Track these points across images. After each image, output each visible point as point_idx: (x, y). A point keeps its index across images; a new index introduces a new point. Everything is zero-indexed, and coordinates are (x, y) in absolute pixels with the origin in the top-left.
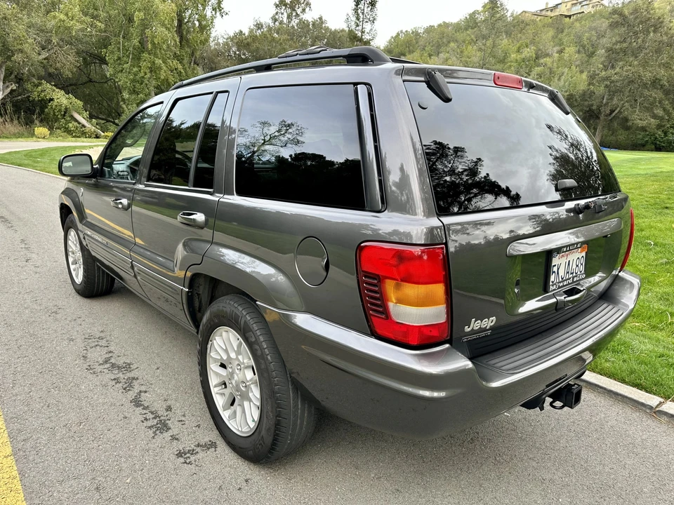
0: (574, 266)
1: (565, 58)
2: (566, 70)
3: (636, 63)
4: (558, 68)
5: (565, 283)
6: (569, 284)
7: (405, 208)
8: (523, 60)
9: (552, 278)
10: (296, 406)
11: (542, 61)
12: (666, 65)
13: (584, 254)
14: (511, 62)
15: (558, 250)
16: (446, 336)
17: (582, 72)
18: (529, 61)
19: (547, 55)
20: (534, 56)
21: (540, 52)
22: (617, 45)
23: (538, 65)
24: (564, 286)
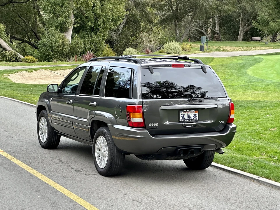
0: (192, 116)
5: (188, 120)
6: (190, 121)
7: (135, 97)
9: (181, 118)
10: (117, 154)
13: (197, 113)
15: (183, 110)
16: (143, 125)
24: (187, 121)
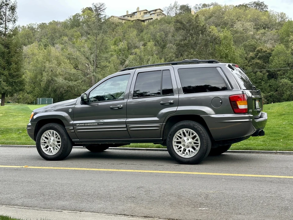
1: (148, 49)
2: (151, 57)
3: (195, 53)
4: (144, 56)
8: (120, 50)
11: (133, 51)
12: (212, 54)
14: (111, 51)
17: (161, 59)
18: (124, 51)
19: (136, 47)
20: (127, 47)
21: (130, 45)
22: (182, 41)
23: (131, 54)
